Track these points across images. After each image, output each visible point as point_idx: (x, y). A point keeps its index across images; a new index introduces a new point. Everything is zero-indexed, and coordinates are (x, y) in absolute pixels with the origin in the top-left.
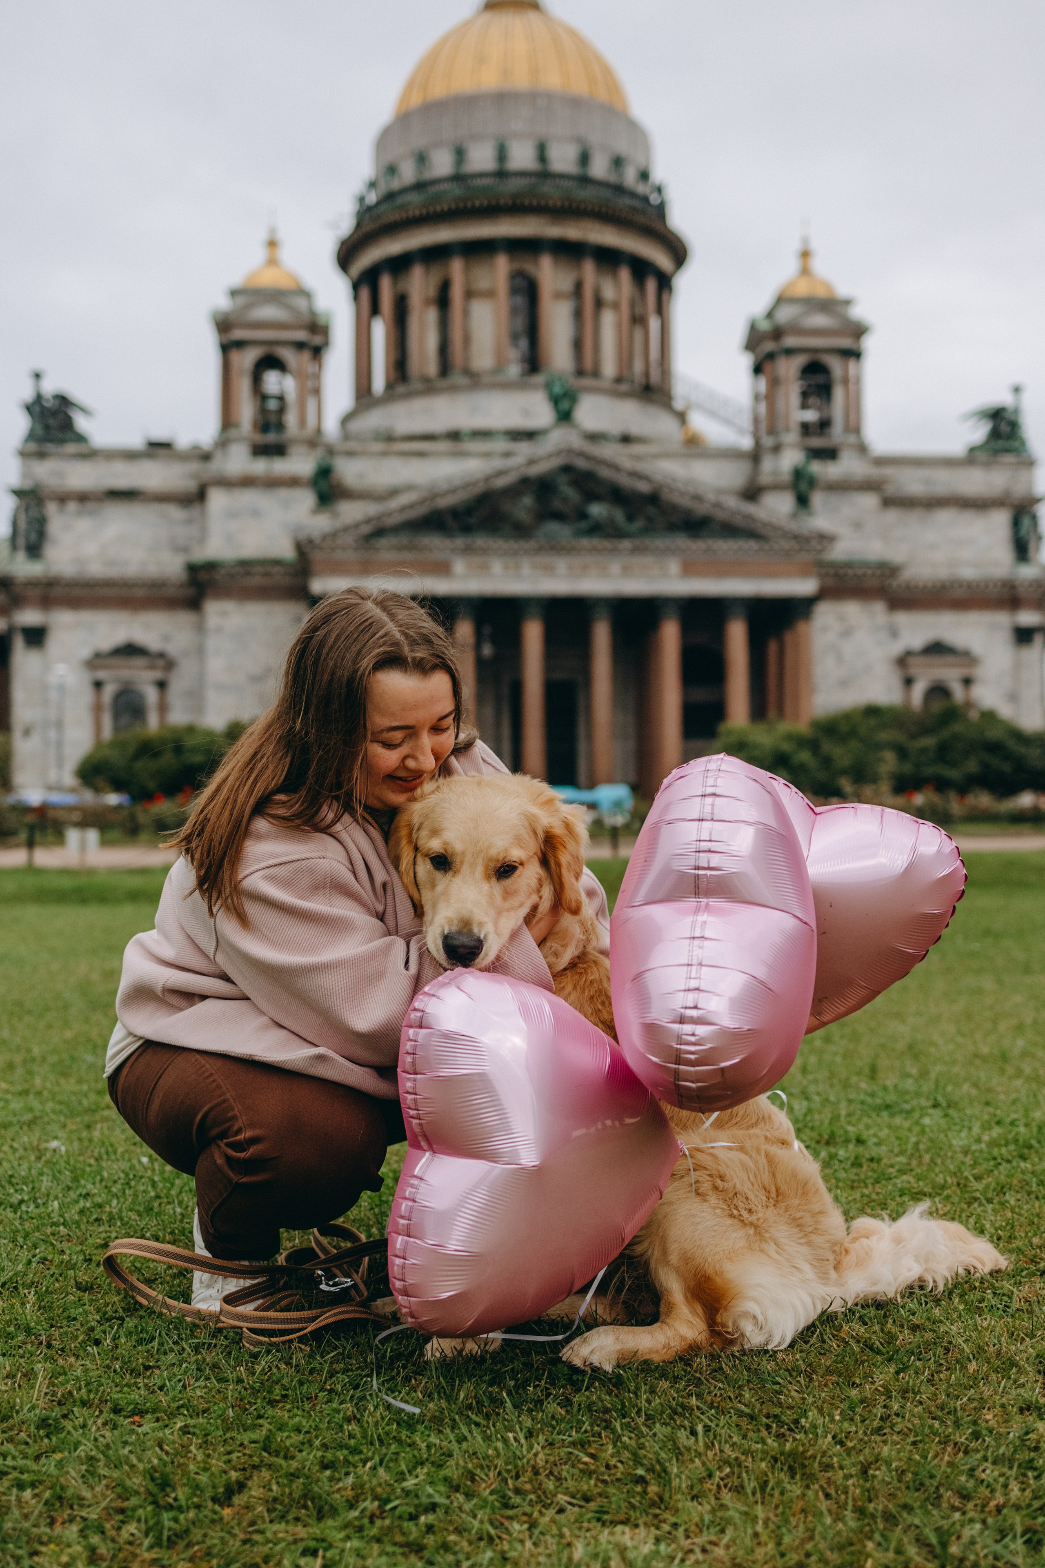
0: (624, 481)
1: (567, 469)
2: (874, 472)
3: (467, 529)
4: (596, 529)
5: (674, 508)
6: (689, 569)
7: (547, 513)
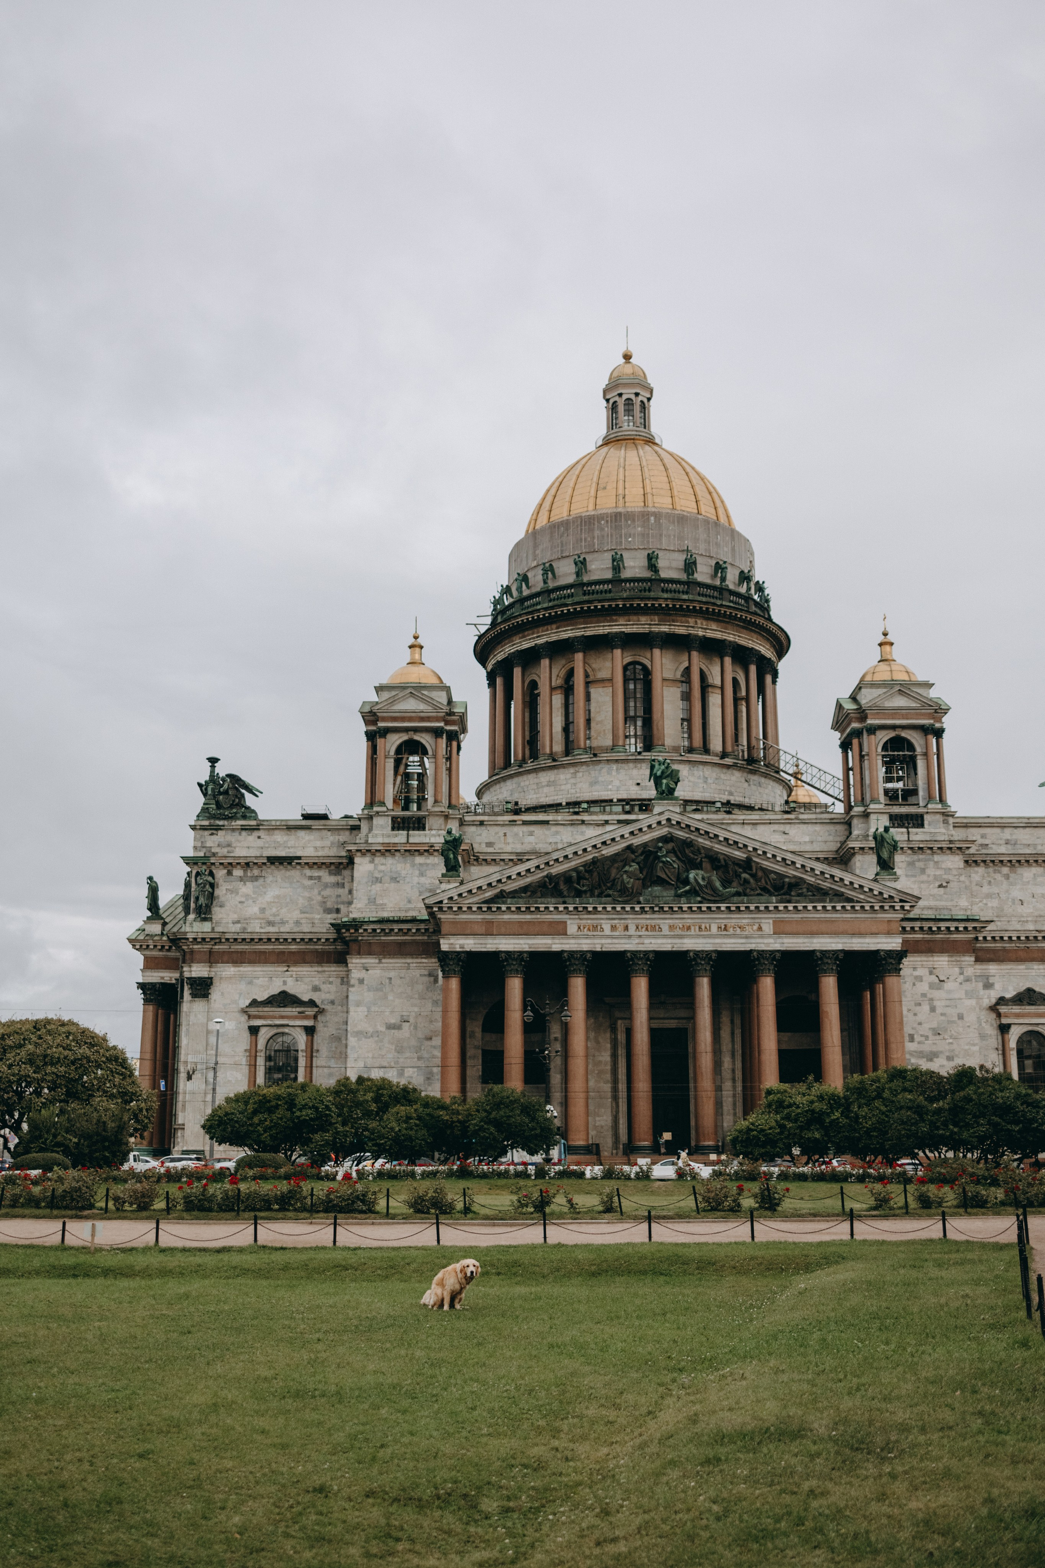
2: (958, 835)
3: (579, 894)
4: (694, 892)
5: (766, 872)
6: (780, 928)
7: (651, 879)
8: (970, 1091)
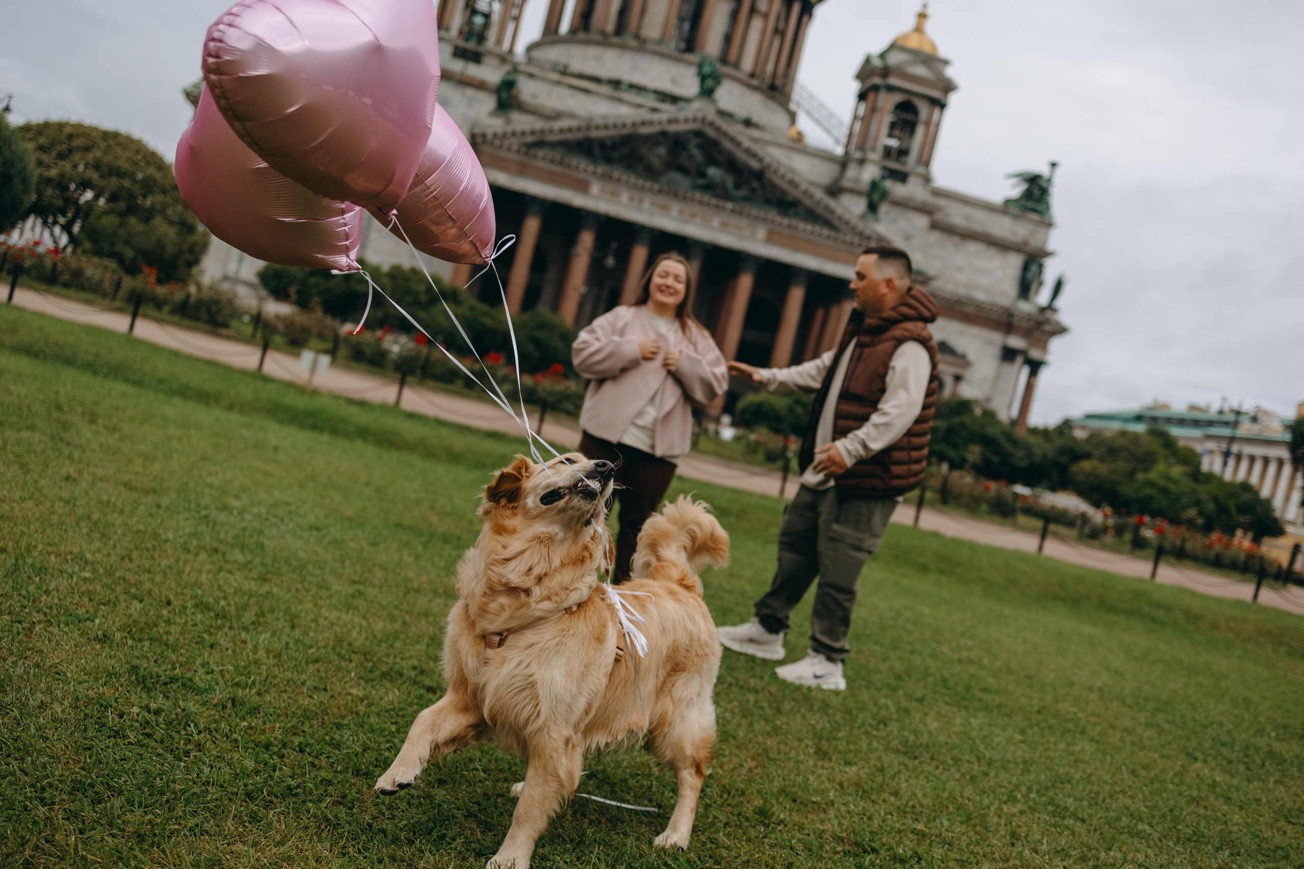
0: (741, 155)
1: (699, 134)
2: (930, 199)
3: (609, 160)
4: (710, 187)
5: (774, 186)
6: (772, 238)
7: (675, 165)
8: (966, 419)
